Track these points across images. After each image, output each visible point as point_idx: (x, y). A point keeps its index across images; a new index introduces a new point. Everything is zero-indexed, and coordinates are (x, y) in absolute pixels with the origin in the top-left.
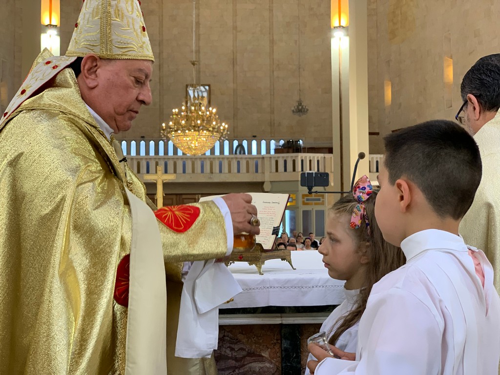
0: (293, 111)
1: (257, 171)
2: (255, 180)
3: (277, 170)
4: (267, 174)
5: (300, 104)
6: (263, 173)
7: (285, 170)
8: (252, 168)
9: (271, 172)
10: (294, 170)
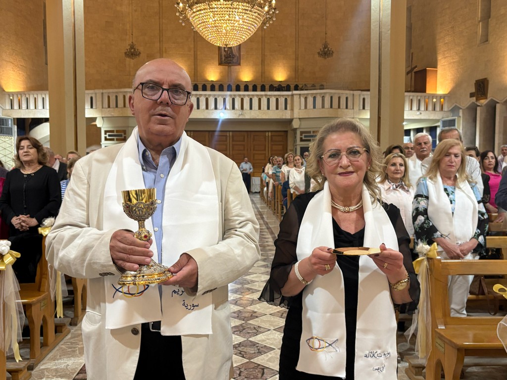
0: (319, 54)
1: (286, 108)
2: (284, 117)
3: (306, 107)
4: (296, 110)
5: (326, 46)
6: (292, 110)
8: (282, 105)
9: (300, 109)
10: (323, 107)
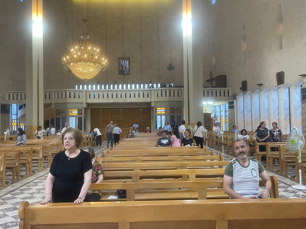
0: (167, 68)
1: (148, 97)
2: (147, 101)
3: (158, 96)
4: (153, 98)
5: (171, 64)
6: (151, 97)
7: (162, 96)
8: (146, 95)
9: (155, 97)
10: (166, 96)
